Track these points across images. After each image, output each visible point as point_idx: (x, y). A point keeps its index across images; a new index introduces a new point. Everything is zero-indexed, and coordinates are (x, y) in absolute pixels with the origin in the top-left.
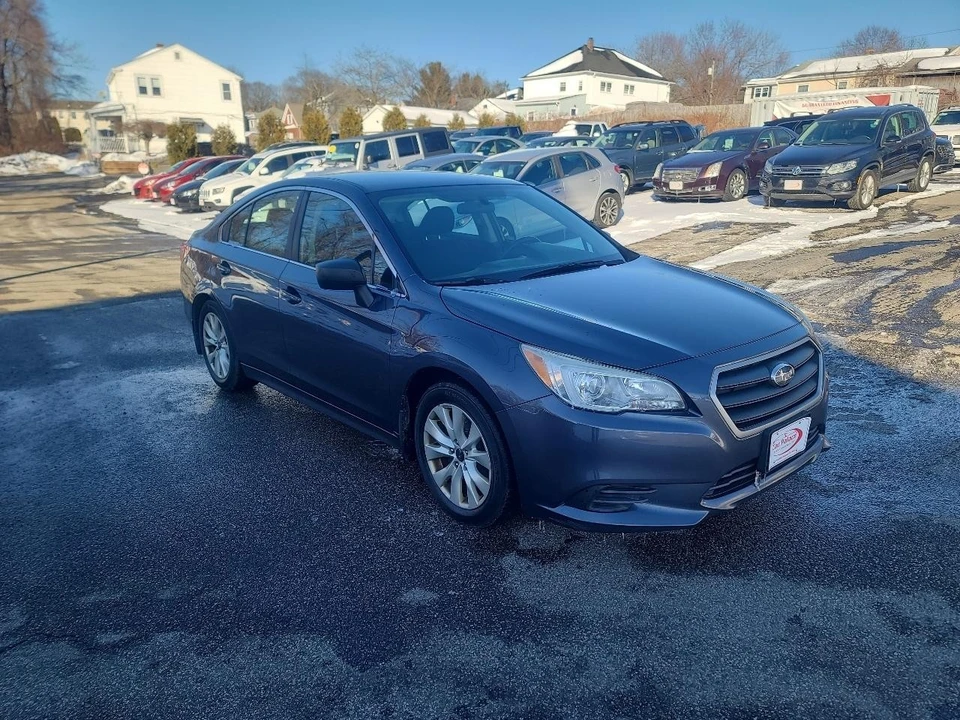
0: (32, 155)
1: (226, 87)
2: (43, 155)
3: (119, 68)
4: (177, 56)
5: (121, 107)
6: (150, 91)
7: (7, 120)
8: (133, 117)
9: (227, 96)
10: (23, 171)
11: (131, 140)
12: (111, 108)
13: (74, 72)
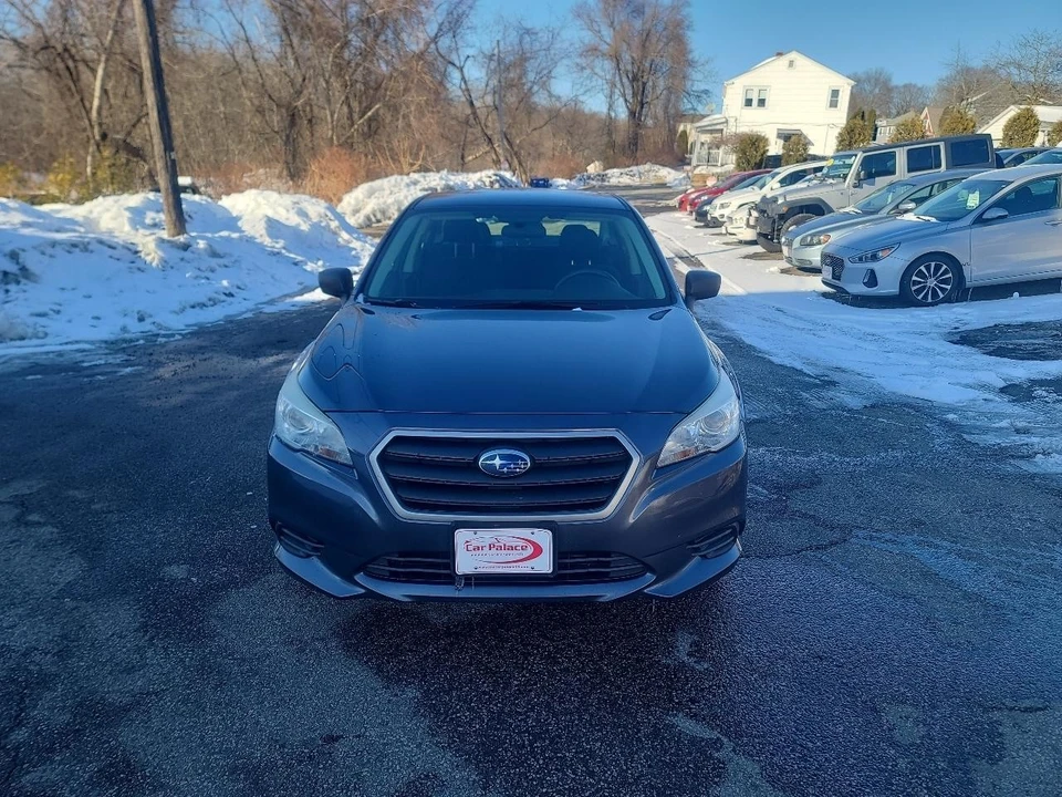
0: (647, 166)
1: (835, 93)
2: (656, 167)
3: (730, 82)
4: (791, 64)
5: (724, 120)
6: (755, 103)
7: (637, 134)
8: (734, 130)
9: (834, 104)
10: (636, 181)
11: (726, 153)
12: (715, 122)
13: (702, 87)
